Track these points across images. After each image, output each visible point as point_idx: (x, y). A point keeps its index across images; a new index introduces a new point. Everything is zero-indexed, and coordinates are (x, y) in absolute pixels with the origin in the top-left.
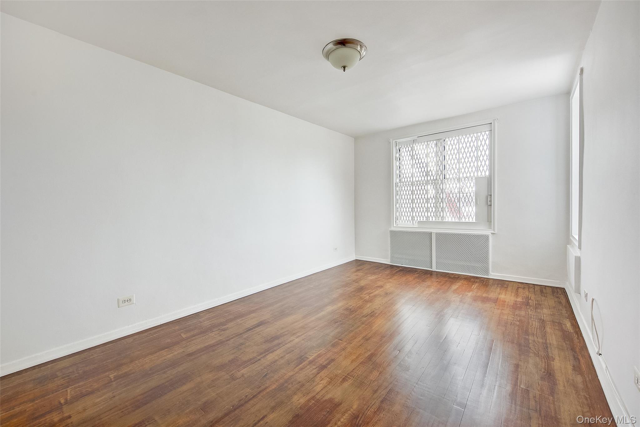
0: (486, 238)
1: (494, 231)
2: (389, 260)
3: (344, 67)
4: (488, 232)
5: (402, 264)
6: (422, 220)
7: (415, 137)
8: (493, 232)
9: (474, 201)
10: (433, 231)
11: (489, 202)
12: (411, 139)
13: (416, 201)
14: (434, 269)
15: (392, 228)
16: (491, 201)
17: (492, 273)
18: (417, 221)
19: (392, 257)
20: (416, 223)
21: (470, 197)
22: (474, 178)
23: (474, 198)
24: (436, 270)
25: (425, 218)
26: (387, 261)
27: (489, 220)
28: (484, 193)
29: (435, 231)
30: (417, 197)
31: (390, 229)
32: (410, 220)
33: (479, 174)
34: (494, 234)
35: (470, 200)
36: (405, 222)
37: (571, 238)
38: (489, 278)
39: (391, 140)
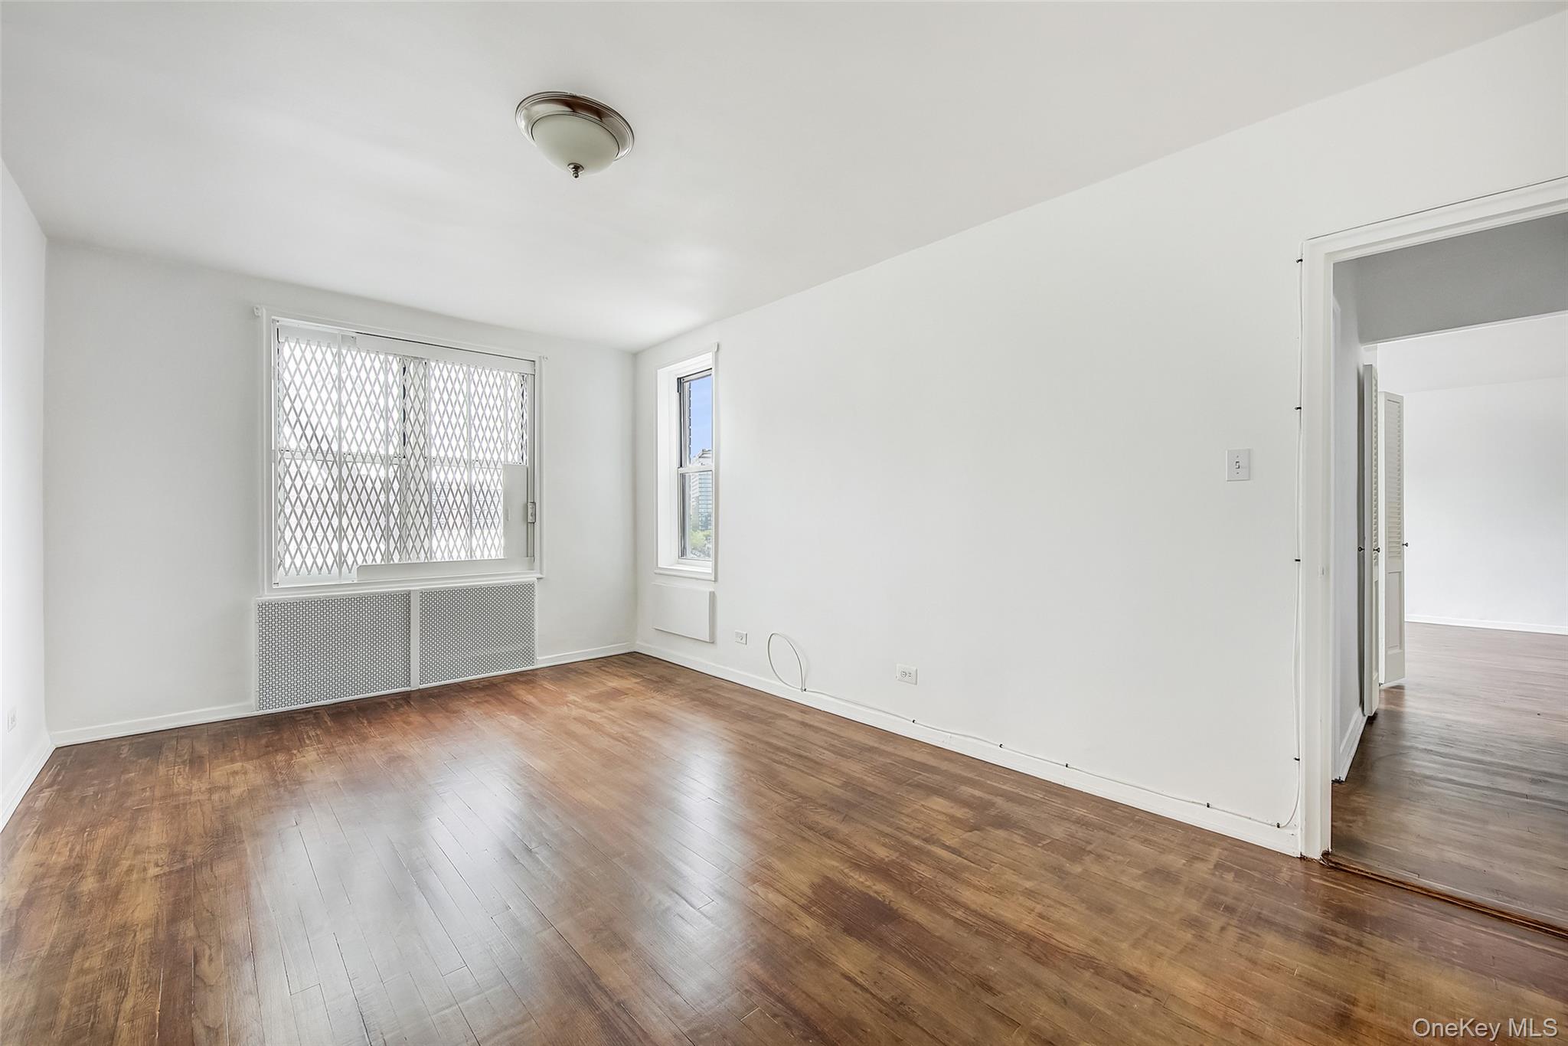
0: (530, 588)
1: (541, 574)
2: (254, 702)
3: (577, 168)
4: (530, 577)
6: (369, 562)
7: (351, 332)
8: (540, 576)
9: (500, 512)
10: (411, 589)
11: (530, 517)
12: (337, 332)
14: (416, 684)
15: (266, 593)
16: (534, 515)
17: (541, 658)
18: (355, 566)
19: (262, 691)
20: (349, 571)
21: (493, 505)
22: (499, 466)
23: (500, 507)
24: (421, 687)
25: (378, 557)
26: (249, 708)
27: (530, 552)
28: (520, 499)
29: (418, 588)
31: (261, 599)
32: (332, 566)
33: (510, 459)
34: (541, 578)
35: (493, 512)
36: (309, 572)
37: (661, 572)
38: (537, 669)
39: (263, 313)
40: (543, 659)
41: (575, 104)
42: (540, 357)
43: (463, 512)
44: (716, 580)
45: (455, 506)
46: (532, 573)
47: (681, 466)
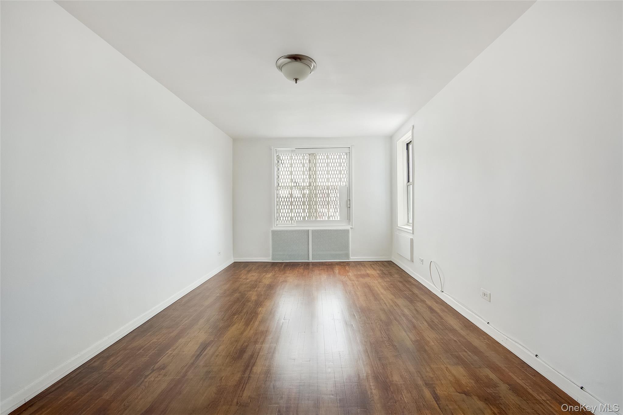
0: (347, 231)
1: (352, 226)
2: (271, 258)
3: (296, 80)
4: (348, 227)
5: (283, 260)
6: (299, 220)
7: (294, 149)
8: (352, 227)
9: (338, 204)
10: (310, 229)
11: (348, 205)
12: (290, 150)
13: (294, 203)
14: (311, 260)
15: (273, 227)
16: (350, 204)
17: (351, 258)
18: (295, 221)
19: (273, 255)
20: (294, 222)
21: (336, 201)
22: (338, 187)
23: (338, 202)
25: (302, 218)
26: (269, 259)
27: (349, 218)
28: (345, 198)
29: (311, 229)
30: (295, 200)
31: (272, 229)
32: (289, 220)
33: (342, 184)
34: (352, 228)
35: (336, 204)
36: (284, 222)
37: (398, 228)
38: (350, 262)
39: (272, 148)
40: (353, 258)
41: (295, 58)
42: (351, 145)
43: (326, 204)
44: (413, 233)
45: (321, 202)
46: (349, 226)
47: (409, 182)
